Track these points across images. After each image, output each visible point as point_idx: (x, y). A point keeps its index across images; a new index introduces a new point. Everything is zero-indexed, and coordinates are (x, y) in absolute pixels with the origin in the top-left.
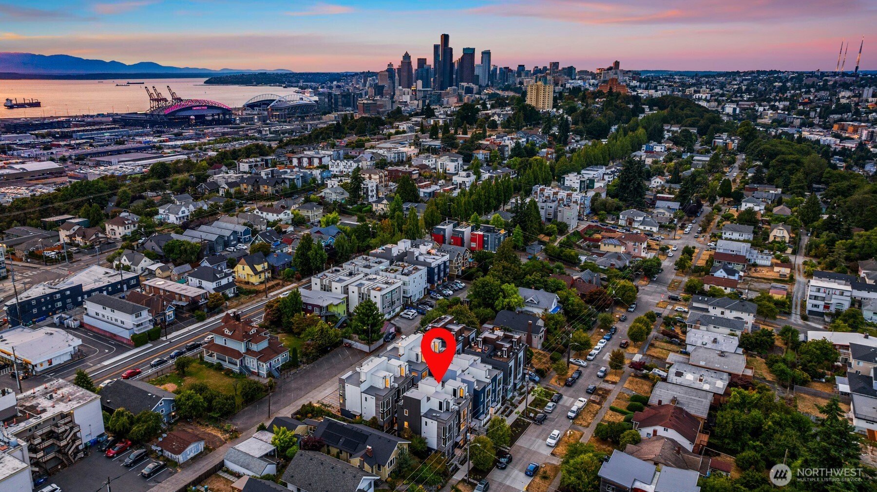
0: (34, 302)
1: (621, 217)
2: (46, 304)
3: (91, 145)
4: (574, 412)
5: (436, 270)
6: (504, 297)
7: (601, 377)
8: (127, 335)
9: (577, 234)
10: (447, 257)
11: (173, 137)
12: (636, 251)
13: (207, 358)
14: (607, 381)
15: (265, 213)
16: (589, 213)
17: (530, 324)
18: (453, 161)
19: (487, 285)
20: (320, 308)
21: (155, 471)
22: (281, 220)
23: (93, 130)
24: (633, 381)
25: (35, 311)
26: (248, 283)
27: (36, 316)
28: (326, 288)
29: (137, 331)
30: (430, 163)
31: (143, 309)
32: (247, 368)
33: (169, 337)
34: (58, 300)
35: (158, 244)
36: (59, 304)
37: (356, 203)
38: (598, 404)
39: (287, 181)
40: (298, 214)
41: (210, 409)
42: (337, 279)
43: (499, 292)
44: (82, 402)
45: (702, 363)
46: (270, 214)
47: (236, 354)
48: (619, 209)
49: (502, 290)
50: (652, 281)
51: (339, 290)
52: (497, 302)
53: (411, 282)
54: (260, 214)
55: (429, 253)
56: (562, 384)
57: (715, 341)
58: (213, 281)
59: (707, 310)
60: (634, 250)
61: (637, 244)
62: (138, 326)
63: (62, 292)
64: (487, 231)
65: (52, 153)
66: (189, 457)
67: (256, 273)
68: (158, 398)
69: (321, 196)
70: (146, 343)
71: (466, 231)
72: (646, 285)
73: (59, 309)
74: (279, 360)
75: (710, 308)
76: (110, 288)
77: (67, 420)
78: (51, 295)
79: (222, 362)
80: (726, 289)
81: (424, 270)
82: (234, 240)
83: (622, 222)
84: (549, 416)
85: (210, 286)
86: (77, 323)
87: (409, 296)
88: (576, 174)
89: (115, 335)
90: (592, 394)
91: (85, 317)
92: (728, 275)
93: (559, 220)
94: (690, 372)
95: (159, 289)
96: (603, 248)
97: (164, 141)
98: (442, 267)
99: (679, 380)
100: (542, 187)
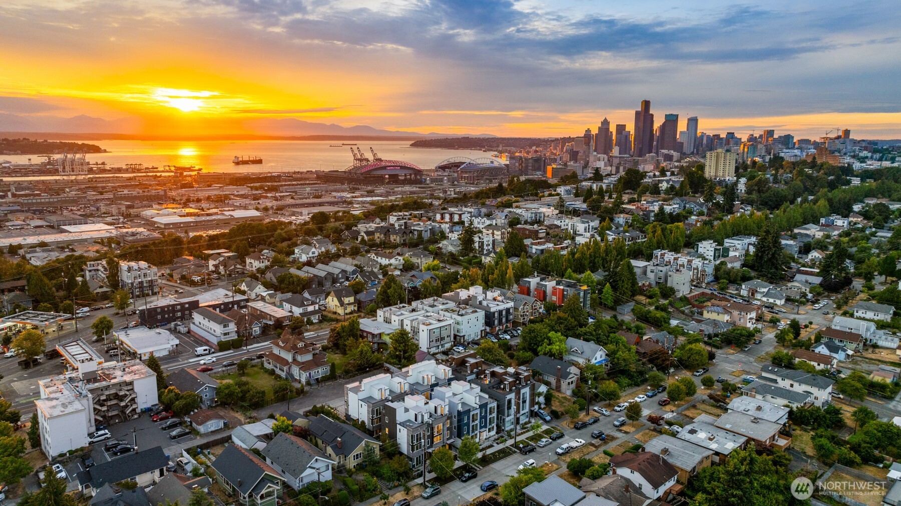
0: (159, 310)
1: (743, 287)
2: (168, 312)
3: (292, 198)
4: (562, 449)
5: (496, 315)
6: (550, 344)
7: (617, 426)
8: (214, 341)
9: (685, 300)
10: (511, 304)
11: (366, 193)
12: (742, 320)
13: (266, 365)
14: (621, 431)
15: (379, 258)
16: (712, 282)
17: (559, 369)
18: (583, 222)
19: (533, 331)
20: (373, 335)
21: (180, 436)
22: (391, 265)
23: (298, 185)
24: (647, 434)
25: (159, 317)
26: (335, 313)
27: (160, 321)
28: (387, 321)
29: (224, 339)
30: (563, 224)
31: (231, 321)
32: (292, 376)
33: (248, 347)
34: (178, 311)
35: (274, 275)
36: (179, 314)
37: (468, 255)
38: (596, 447)
39: (416, 233)
40: (408, 261)
41: (243, 399)
42: (399, 313)
43: (545, 338)
44: (142, 376)
45: (728, 426)
46: (384, 259)
47: (284, 362)
48: (745, 279)
49: (549, 339)
50: (742, 351)
51: (397, 323)
52: (540, 348)
53: (465, 322)
54: (375, 258)
55: (495, 299)
56: (572, 426)
57: (759, 408)
58: (299, 307)
59: (775, 381)
60: (740, 320)
61: (743, 313)
62: (225, 334)
63: (182, 305)
64: (568, 286)
65: (259, 203)
66: (210, 430)
67: (342, 304)
68: (204, 384)
69: (439, 247)
70: (229, 349)
71: (550, 284)
72: (733, 354)
73: (178, 318)
74: (320, 372)
75: (779, 380)
76: (222, 306)
77: (130, 387)
78: (173, 306)
79: (275, 369)
80: (819, 365)
81: (481, 314)
82: (342, 278)
83: (744, 293)
84: (538, 449)
85: (297, 311)
86: (186, 329)
87: (462, 335)
88: (712, 242)
89: (208, 341)
90: (596, 438)
91: (191, 325)
92: (830, 352)
93: (669, 285)
94: (706, 431)
95: (257, 310)
96: (706, 315)
97: (356, 197)
98: (504, 313)
99: (688, 436)
100: (663, 252)
